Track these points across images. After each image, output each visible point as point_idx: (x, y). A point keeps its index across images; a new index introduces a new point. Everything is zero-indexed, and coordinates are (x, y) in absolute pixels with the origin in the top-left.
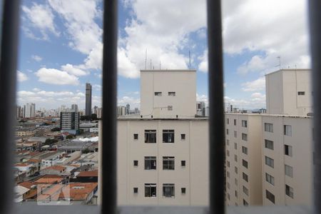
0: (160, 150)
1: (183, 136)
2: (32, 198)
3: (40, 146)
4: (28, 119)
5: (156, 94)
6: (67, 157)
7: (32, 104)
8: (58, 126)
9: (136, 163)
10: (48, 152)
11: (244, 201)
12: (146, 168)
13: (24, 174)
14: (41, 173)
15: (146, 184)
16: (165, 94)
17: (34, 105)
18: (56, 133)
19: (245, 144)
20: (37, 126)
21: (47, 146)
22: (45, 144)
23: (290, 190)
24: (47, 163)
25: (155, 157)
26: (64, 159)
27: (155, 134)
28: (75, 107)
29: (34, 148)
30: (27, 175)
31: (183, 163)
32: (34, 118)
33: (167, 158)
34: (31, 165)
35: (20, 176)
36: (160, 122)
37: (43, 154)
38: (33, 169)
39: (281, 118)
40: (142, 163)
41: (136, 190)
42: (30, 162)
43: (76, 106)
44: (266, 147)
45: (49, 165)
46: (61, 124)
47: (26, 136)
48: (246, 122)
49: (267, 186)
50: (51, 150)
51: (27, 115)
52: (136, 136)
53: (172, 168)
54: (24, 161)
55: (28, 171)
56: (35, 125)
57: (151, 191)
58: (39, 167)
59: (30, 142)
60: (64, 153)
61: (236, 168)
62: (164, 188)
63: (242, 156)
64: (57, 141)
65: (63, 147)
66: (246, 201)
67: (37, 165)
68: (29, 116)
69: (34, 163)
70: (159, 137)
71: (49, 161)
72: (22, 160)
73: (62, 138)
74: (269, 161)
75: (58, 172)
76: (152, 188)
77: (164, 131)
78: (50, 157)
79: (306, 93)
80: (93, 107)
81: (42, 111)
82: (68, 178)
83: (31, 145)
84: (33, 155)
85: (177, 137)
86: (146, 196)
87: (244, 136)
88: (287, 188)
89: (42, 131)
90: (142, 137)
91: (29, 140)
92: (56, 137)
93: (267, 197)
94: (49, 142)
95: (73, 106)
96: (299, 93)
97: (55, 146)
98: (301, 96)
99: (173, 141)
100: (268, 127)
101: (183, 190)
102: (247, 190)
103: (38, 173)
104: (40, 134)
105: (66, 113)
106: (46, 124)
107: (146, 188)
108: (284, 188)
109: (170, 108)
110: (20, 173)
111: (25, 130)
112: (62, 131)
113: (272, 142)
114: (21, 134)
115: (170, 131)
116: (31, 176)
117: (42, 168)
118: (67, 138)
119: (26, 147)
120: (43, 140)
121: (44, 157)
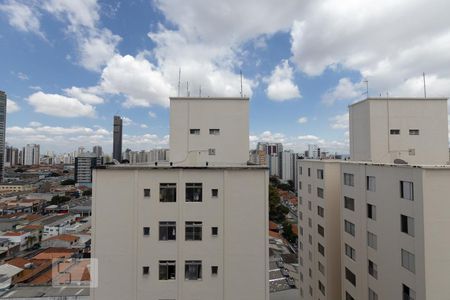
0: (181, 212)
1: (215, 192)
2: (25, 282)
3: (44, 206)
4: (28, 167)
5: (192, 131)
6: (81, 222)
7: (35, 146)
8: (72, 177)
9: (147, 231)
10: (54, 215)
11: (320, 283)
12: (161, 239)
13: (17, 247)
14: (43, 246)
15: (161, 262)
16: (205, 131)
17: (38, 147)
18: (69, 188)
19: (321, 202)
20: (41, 177)
21: (54, 206)
22: (52, 203)
23: (374, 267)
24: (51, 231)
25: (174, 223)
26: (78, 225)
27: (175, 189)
28: (98, 150)
29: (35, 209)
30: (22, 249)
31: (215, 231)
32: (38, 166)
33: (191, 223)
34: (28, 234)
35: (10, 250)
36: (181, 172)
37: (47, 217)
38: (31, 239)
39: (364, 166)
40: (155, 231)
41: (146, 270)
42: (26, 230)
43: (100, 148)
44: (346, 207)
45: (55, 233)
46: (76, 174)
47: (24, 192)
48: (322, 172)
49: (347, 262)
50: (60, 212)
51: (28, 161)
52: (147, 192)
53: (198, 237)
54: (18, 227)
55: (24, 242)
56: (38, 175)
57: (167, 271)
58: (40, 237)
59: (29, 201)
60: (78, 216)
61: (310, 237)
62: (187, 267)
63: (318, 220)
64: (69, 199)
65: (77, 208)
66: (322, 282)
67: (36, 234)
68: (30, 163)
69: (32, 230)
70: (181, 193)
71: (54, 228)
72: (14, 227)
73: (76, 195)
74: (350, 228)
75: (67, 244)
76: (170, 266)
77: (187, 184)
78: (57, 223)
79: (401, 132)
80: (124, 150)
81: (51, 155)
82: (80, 252)
83: (31, 204)
84: (31, 219)
85: (206, 193)
86: (161, 278)
87: (320, 192)
88: (371, 264)
89: (48, 184)
90: (156, 193)
91: (28, 198)
92: (67, 193)
93: (347, 278)
94: (56, 200)
95: (95, 148)
96: (392, 132)
97: (66, 206)
98: (395, 136)
99: (200, 200)
100: (348, 178)
101: (215, 270)
102: (323, 267)
103: (38, 245)
104: (44, 189)
105: (84, 159)
106: (54, 175)
107: (161, 267)
108: (367, 264)
109: (212, 152)
110: (11, 246)
111: (23, 184)
112: (77, 185)
113: (353, 200)
114: (17, 189)
115: (196, 184)
116: (27, 250)
117: (44, 238)
118: (84, 195)
119: (23, 209)
120: (48, 197)
121: (48, 222)
